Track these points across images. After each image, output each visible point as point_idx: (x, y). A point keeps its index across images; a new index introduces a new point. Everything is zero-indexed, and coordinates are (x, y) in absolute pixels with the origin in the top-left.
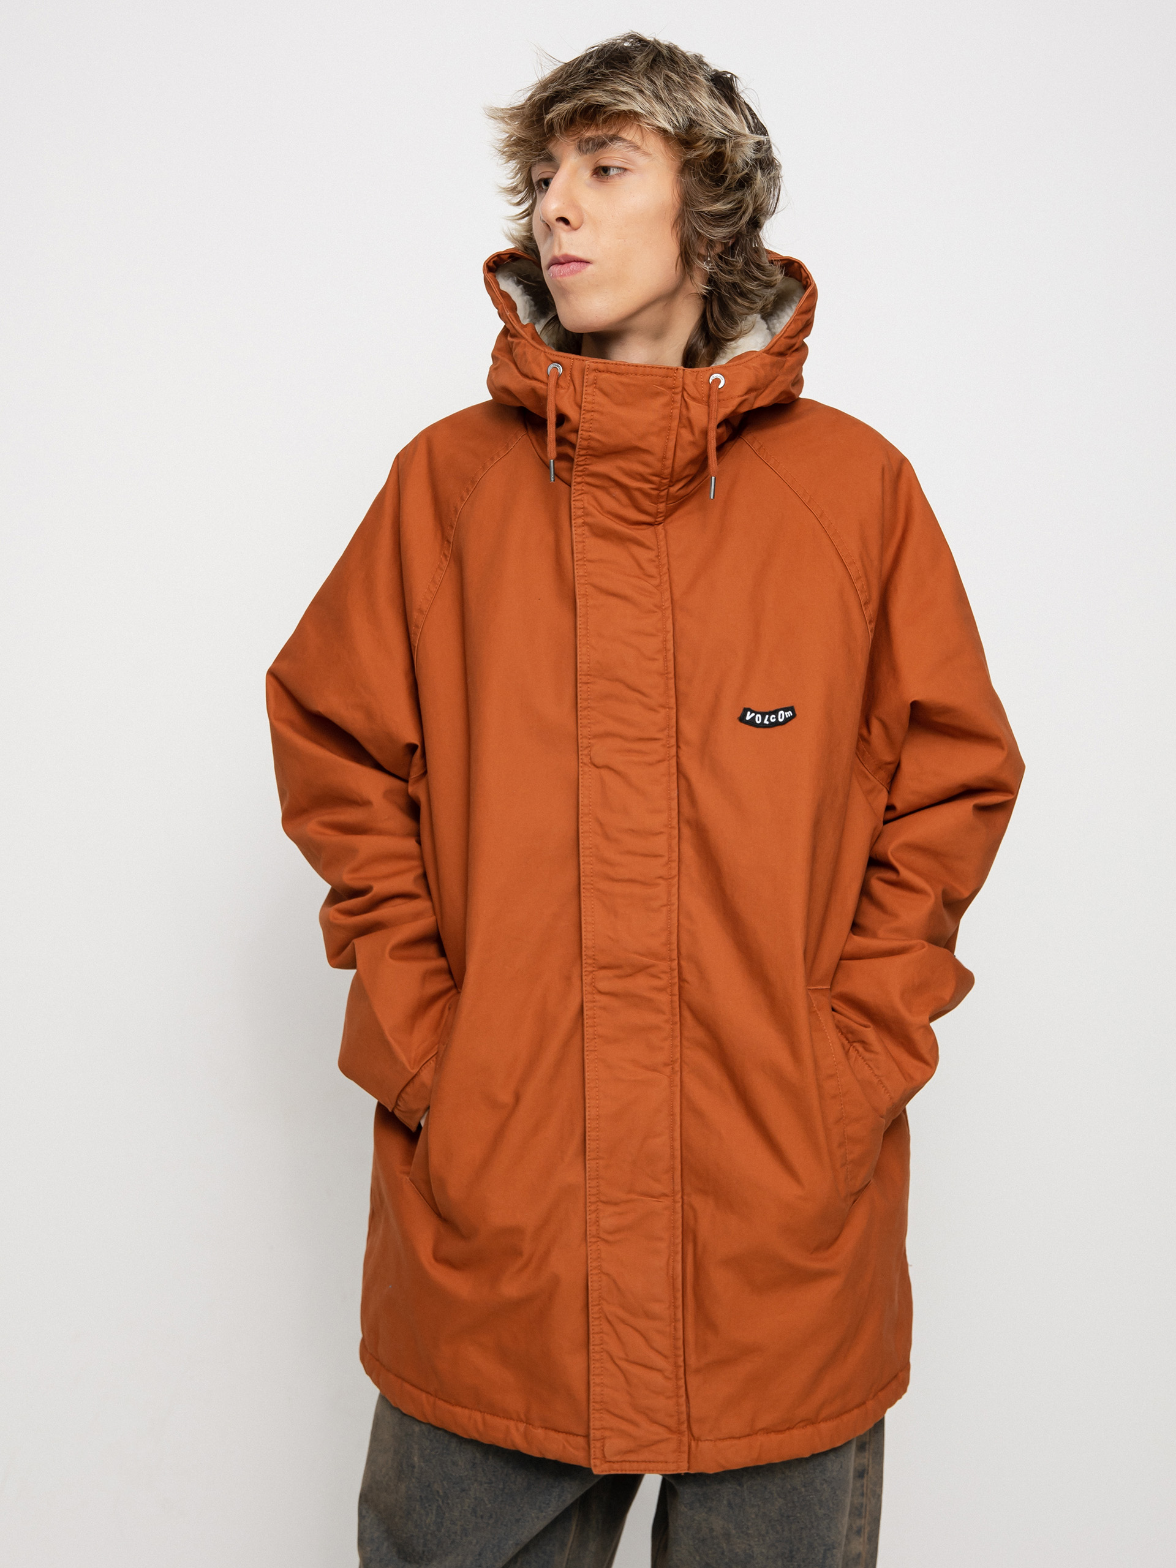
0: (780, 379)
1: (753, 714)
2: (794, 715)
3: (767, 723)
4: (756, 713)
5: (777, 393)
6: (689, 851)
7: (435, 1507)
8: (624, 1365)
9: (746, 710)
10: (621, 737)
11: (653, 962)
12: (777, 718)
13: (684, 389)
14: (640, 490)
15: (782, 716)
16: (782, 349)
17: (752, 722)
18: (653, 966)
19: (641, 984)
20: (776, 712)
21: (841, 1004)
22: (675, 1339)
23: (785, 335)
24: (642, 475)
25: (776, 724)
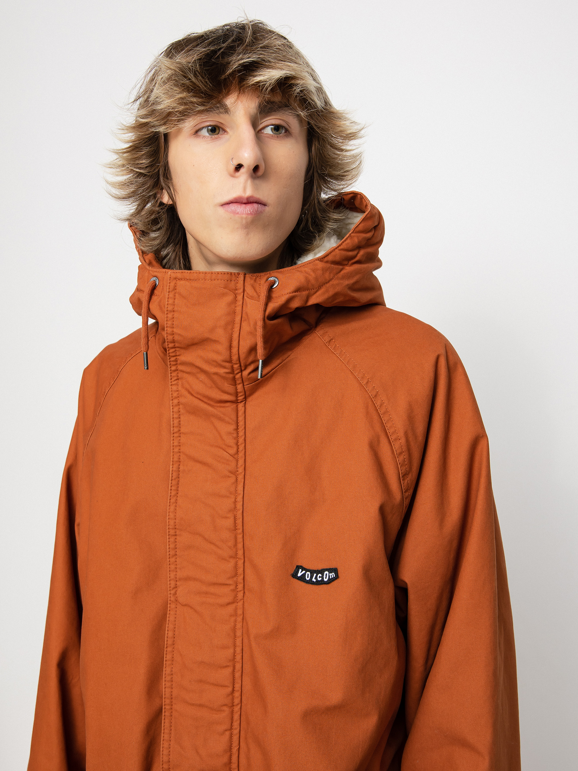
0: (334, 282)
1: (304, 572)
2: (337, 577)
3: (315, 580)
4: (307, 570)
5: (331, 293)
9: (298, 567)
12: (322, 577)
13: (244, 290)
15: (327, 576)
16: (338, 258)
17: (302, 578)
20: (322, 572)
23: (340, 248)
24: (216, 362)
25: (322, 582)
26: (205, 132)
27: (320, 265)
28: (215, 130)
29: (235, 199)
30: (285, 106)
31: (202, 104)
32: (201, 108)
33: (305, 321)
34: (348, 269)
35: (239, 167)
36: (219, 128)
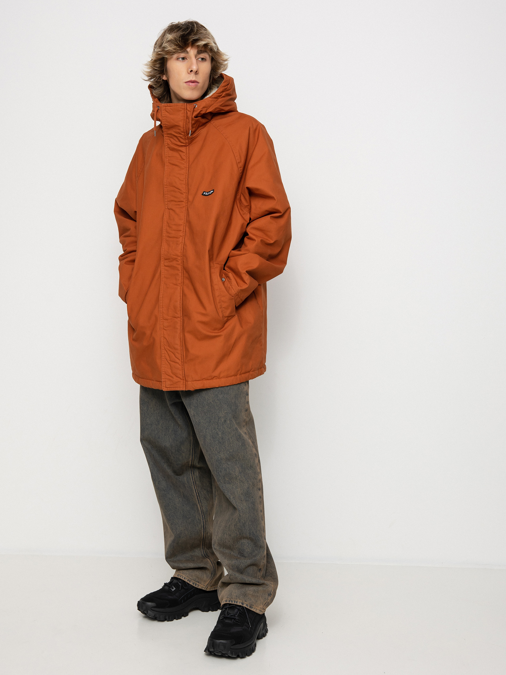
2: (214, 192)
3: (208, 194)
4: (206, 192)
5: (214, 108)
6: (187, 229)
7: (146, 405)
8: (169, 362)
9: (204, 192)
10: (175, 201)
11: (177, 257)
13: (186, 109)
14: (179, 136)
16: (216, 97)
17: (205, 195)
18: (177, 258)
19: (174, 263)
20: (210, 192)
21: (228, 269)
22: (181, 355)
23: (216, 93)
24: (179, 133)
25: (210, 194)
26: (181, 59)
27: (210, 99)
28: (183, 59)
29: (190, 81)
30: (205, 51)
31: (180, 50)
32: (180, 51)
33: (207, 119)
34: (220, 100)
35: (191, 71)
36: (185, 58)
